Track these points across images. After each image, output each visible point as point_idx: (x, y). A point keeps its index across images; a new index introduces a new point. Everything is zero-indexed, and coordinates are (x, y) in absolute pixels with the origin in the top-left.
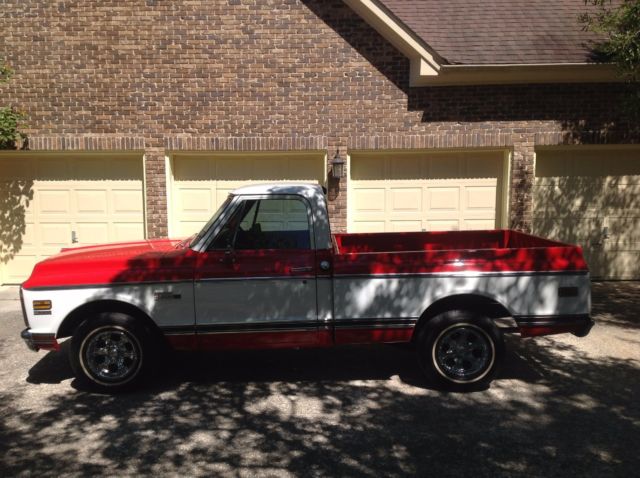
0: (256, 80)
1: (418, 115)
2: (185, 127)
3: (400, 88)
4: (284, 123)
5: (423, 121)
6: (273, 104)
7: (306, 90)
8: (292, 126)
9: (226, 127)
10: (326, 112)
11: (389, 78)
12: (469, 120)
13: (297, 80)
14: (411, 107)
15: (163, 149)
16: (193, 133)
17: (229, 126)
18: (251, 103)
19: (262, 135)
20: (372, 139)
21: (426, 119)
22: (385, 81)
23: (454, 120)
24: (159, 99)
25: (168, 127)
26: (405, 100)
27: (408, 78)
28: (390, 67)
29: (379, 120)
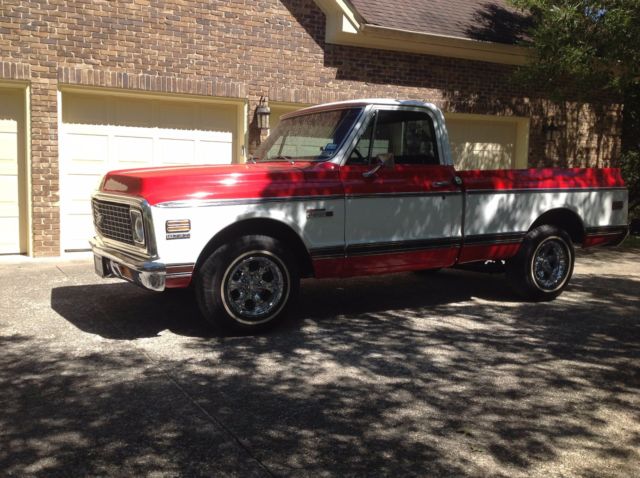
0: (172, 12)
1: (332, 71)
2: (85, 57)
3: (318, 42)
4: (203, 64)
5: (337, 78)
6: (191, 42)
7: (227, 31)
8: (212, 68)
9: (136, 62)
10: (247, 58)
11: (307, 31)
12: (374, 81)
13: (217, 18)
14: (327, 64)
15: (55, 81)
16: (95, 66)
17: (140, 60)
18: (166, 38)
19: (179, 76)
20: (292, 91)
21: (340, 76)
22: (303, 33)
23: (363, 80)
24: (52, 19)
25: (62, 54)
26: (322, 56)
27: (324, 33)
28: (308, 20)
29: (298, 72)
